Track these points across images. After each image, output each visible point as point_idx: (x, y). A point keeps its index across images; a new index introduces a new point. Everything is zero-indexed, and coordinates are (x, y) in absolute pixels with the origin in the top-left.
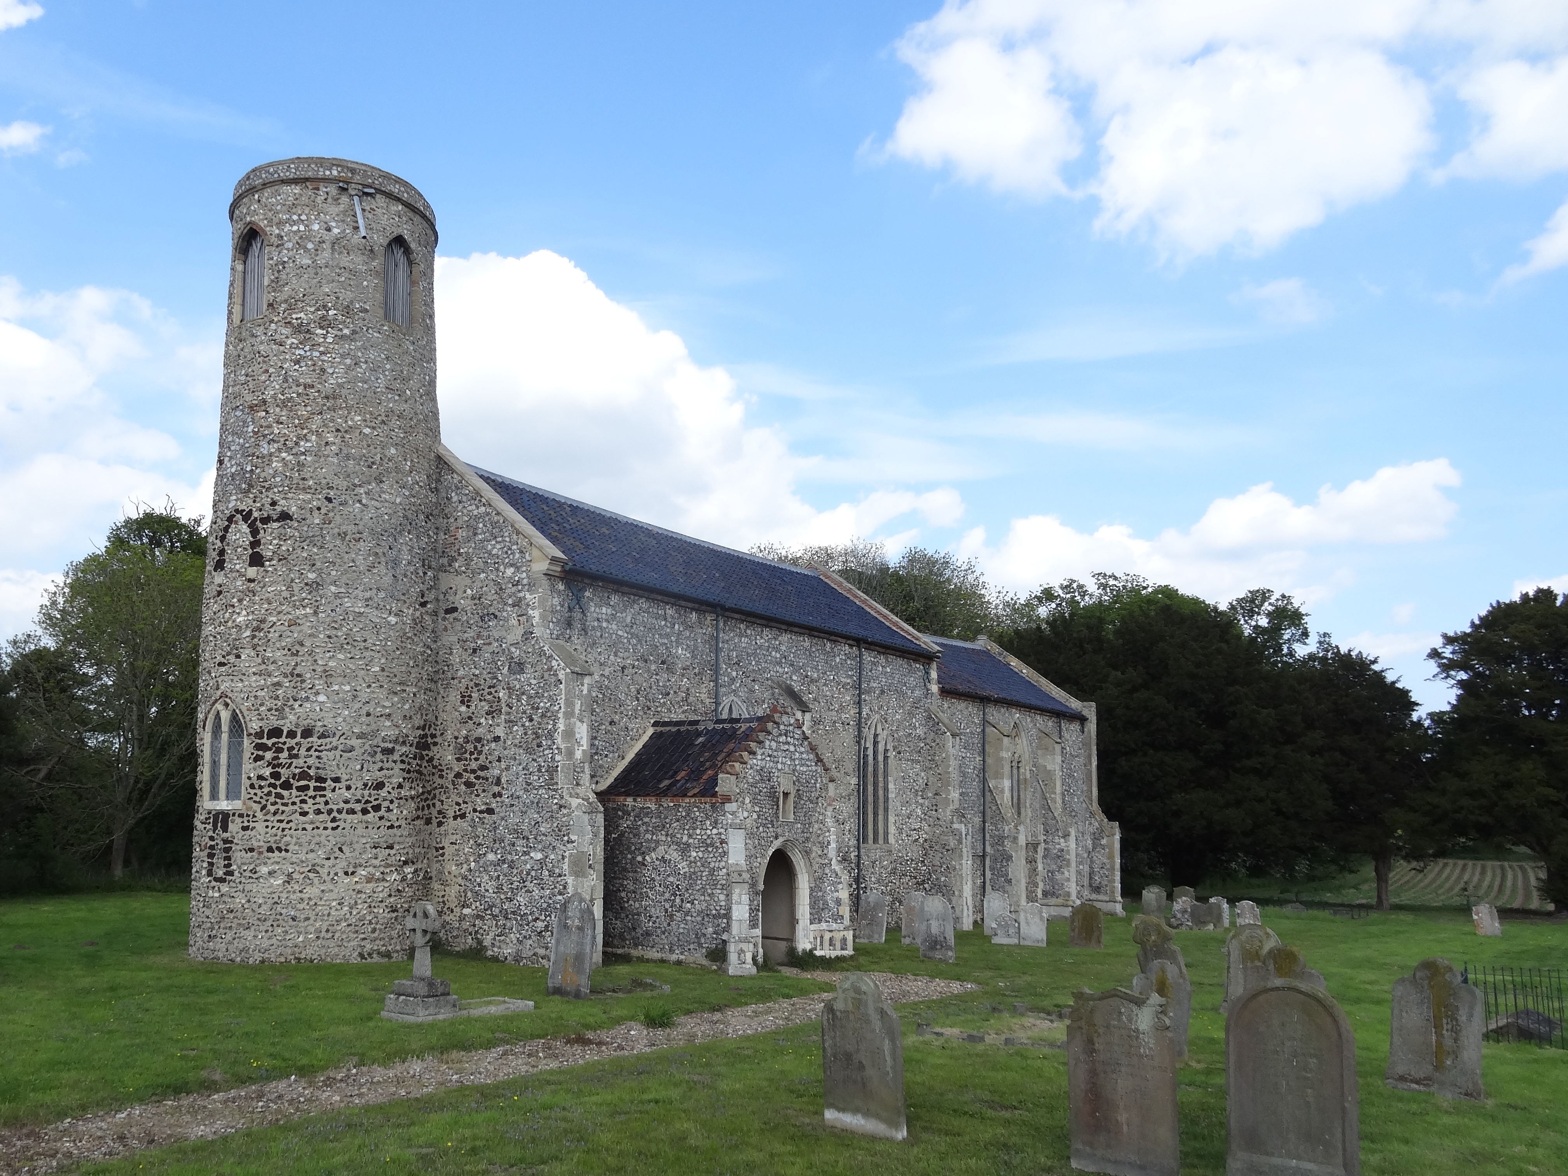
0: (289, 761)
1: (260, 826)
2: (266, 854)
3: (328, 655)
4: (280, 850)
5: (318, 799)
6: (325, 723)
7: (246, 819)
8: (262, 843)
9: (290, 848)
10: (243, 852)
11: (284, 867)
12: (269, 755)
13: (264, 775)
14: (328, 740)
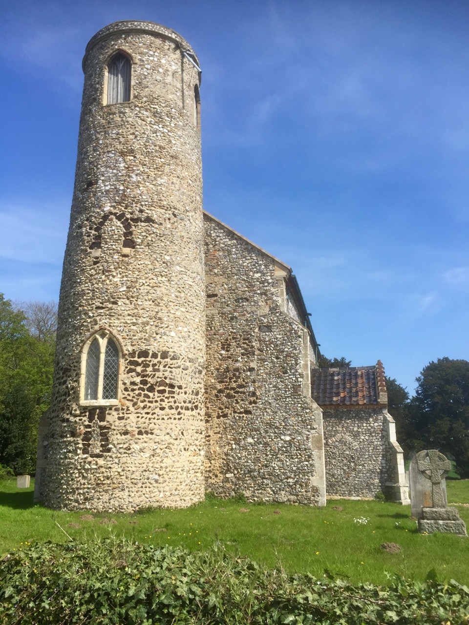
0: (154, 373)
1: (133, 417)
2: (137, 436)
3: (176, 307)
4: (147, 433)
5: (171, 399)
6: (175, 350)
7: (121, 412)
8: (134, 429)
9: (155, 431)
10: (119, 435)
11: (151, 445)
12: (139, 369)
13: (136, 382)
14: (176, 361)
